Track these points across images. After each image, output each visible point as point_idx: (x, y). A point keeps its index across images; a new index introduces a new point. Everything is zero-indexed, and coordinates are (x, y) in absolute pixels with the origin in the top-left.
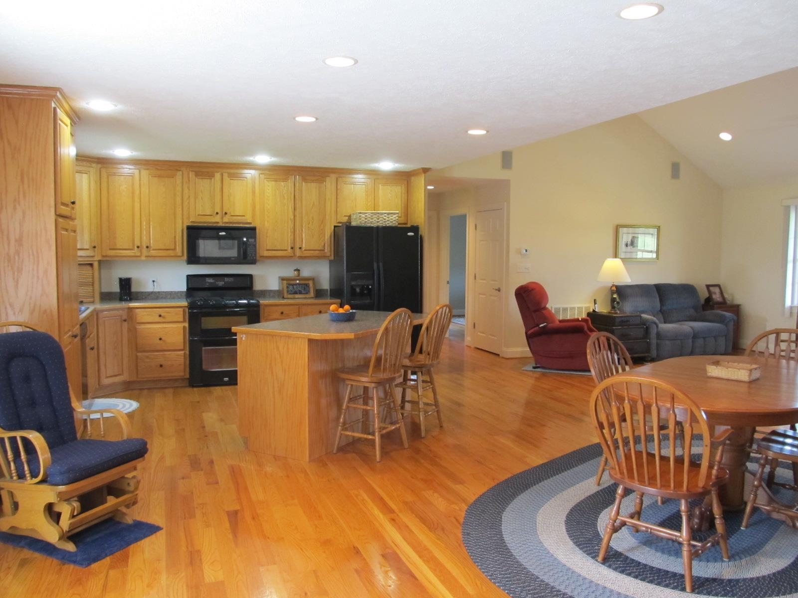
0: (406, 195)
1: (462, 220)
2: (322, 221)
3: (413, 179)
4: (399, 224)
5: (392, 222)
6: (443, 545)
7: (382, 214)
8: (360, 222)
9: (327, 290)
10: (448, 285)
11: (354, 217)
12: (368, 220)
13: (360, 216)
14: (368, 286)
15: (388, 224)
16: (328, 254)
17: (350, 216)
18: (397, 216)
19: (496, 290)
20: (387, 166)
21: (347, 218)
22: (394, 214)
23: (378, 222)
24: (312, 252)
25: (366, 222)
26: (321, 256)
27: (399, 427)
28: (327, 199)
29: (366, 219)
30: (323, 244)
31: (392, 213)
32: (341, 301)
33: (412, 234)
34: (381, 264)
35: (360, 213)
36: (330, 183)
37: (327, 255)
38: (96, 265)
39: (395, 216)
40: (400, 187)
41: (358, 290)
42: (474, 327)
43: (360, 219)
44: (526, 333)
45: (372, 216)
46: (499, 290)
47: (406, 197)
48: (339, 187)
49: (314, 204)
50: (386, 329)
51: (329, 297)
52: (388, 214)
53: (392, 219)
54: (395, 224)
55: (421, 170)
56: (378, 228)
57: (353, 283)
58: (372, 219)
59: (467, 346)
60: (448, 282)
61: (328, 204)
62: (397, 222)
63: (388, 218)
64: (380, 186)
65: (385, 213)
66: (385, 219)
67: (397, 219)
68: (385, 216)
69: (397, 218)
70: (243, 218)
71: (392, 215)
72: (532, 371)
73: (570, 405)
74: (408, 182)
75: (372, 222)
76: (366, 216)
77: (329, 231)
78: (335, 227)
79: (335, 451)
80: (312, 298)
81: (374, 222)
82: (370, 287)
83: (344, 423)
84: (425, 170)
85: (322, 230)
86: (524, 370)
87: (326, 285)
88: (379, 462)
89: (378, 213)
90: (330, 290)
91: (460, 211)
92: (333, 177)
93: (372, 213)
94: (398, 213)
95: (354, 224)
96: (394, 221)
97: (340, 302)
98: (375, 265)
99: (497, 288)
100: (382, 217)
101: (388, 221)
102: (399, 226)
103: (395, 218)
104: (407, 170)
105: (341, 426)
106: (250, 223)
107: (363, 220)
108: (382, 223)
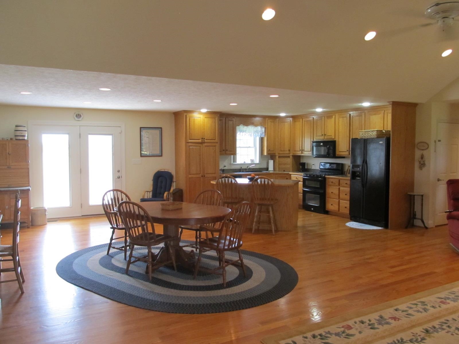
15: (372, 137)
22: (375, 131)
25: (362, 136)
31: (374, 131)
33: (382, 142)
38: (291, 157)
39: (375, 132)
45: (365, 133)
52: (372, 131)
54: (375, 137)
56: (366, 139)
57: (353, 170)
63: (372, 133)
65: (371, 131)
66: (371, 134)
68: (371, 133)
70: (331, 136)
71: (373, 132)
76: (362, 133)
93: (365, 131)
96: (375, 135)
100: (369, 133)
101: (372, 135)
103: (375, 133)
106: (333, 139)
108: (369, 137)
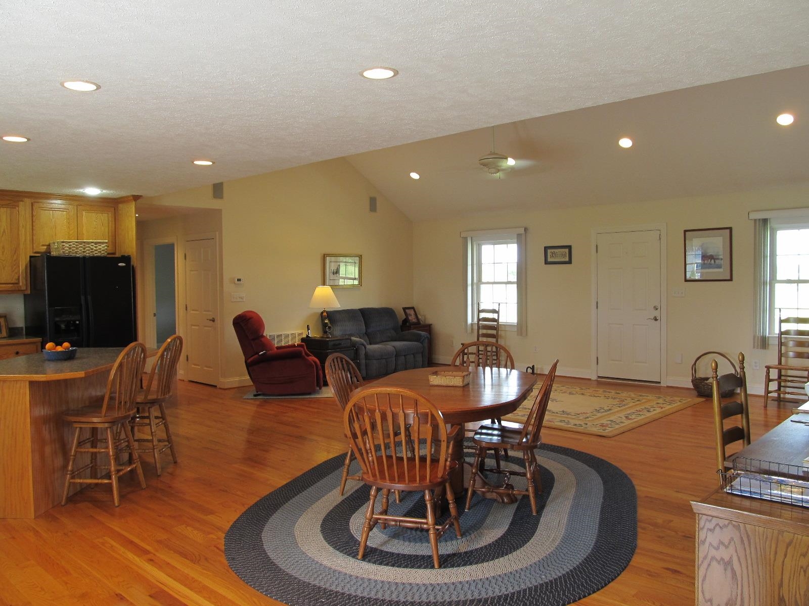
0: (114, 223)
1: (170, 248)
2: (15, 251)
3: (121, 206)
4: (108, 254)
5: (100, 252)
6: (211, 574)
7: (89, 243)
8: (64, 252)
9: (22, 328)
10: (155, 317)
11: (52, 246)
12: (73, 250)
13: (63, 246)
14: (74, 321)
15: (96, 254)
16: (24, 288)
17: (49, 245)
18: (106, 246)
19: (210, 320)
20: (92, 191)
21: (45, 247)
22: (103, 243)
23: (84, 252)
24: (4, 285)
25: (70, 252)
26: (15, 290)
27: (136, 467)
28: (21, 225)
29: (70, 248)
30: (17, 278)
31: (100, 243)
32: (43, 339)
33: (124, 264)
34: (89, 298)
35: (63, 242)
36: (24, 208)
37: (22, 289)
39: (103, 245)
40: (106, 215)
41: (63, 326)
42: (187, 360)
43: (63, 249)
44: (246, 362)
45: (77, 245)
46: (213, 320)
47: (114, 226)
48: (34, 214)
49: (4, 231)
50: (121, 365)
51: (24, 336)
52: (96, 243)
53: (100, 249)
54: (104, 254)
55: (132, 198)
56: (84, 258)
57: (57, 319)
58: (77, 248)
59: (180, 380)
60: (155, 315)
61: (22, 231)
62: (106, 252)
63: (96, 247)
64: (84, 213)
65: (92, 243)
66: (92, 249)
67: (106, 249)
68: (92, 246)
69: (106, 247)
72: (254, 399)
73: (297, 427)
74: (115, 209)
75: (78, 252)
76: (70, 245)
77: (24, 262)
78: (31, 257)
79: (63, 503)
80: (4, 338)
81: (79, 252)
82: (78, 322)
83: (73, 472)
84: (136, 198)
85: (15, 260)
86: (245, 399)
87: (20, 322)
88: (118, 506)
89: (84, 242)
90: (26, 327)
91: (168, 240)
92: (28, 201)
93: (76, 242)
94: (107, 243)
95: (54, 254)
96: (103, 251)
97: (41, 341)
98: (83, 298)
99: (211, 318)
100: (89, 247)
101: (96, 251)
102: (108, 256)
103: (104, 247)
104: (115, 197)
105: (70, 474)
107: (67, 250)
108: (89, 253)
